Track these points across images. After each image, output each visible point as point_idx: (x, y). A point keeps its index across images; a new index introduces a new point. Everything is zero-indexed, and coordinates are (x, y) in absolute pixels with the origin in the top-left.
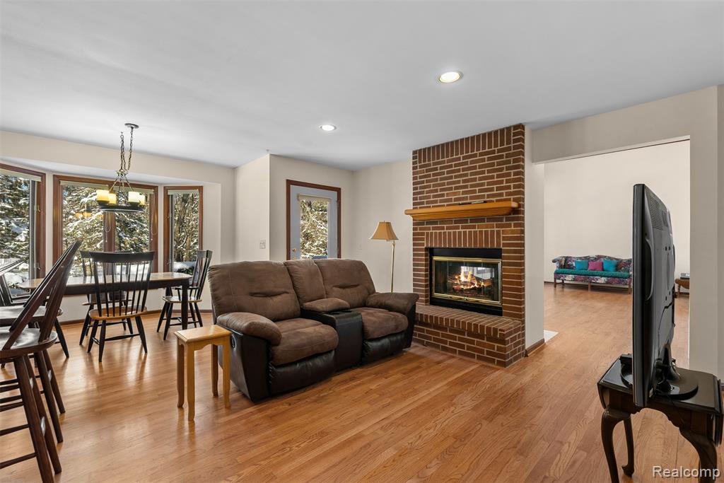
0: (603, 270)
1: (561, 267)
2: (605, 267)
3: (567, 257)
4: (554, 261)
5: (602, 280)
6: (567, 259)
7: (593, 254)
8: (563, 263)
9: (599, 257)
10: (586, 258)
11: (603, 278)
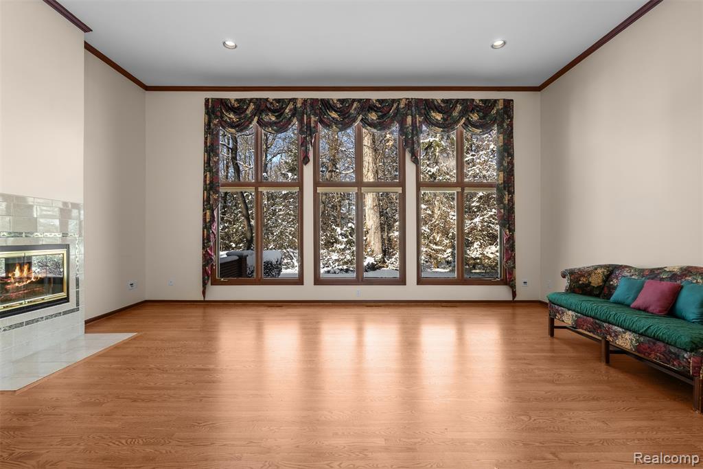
0: (671, 313)
1: (576, 288)
3: (618, 267)
4: (566, 275)
5: (626, 341)
6: (613, 270)
7: (676, 263)
8: (595, 280)
11: (628, 335)
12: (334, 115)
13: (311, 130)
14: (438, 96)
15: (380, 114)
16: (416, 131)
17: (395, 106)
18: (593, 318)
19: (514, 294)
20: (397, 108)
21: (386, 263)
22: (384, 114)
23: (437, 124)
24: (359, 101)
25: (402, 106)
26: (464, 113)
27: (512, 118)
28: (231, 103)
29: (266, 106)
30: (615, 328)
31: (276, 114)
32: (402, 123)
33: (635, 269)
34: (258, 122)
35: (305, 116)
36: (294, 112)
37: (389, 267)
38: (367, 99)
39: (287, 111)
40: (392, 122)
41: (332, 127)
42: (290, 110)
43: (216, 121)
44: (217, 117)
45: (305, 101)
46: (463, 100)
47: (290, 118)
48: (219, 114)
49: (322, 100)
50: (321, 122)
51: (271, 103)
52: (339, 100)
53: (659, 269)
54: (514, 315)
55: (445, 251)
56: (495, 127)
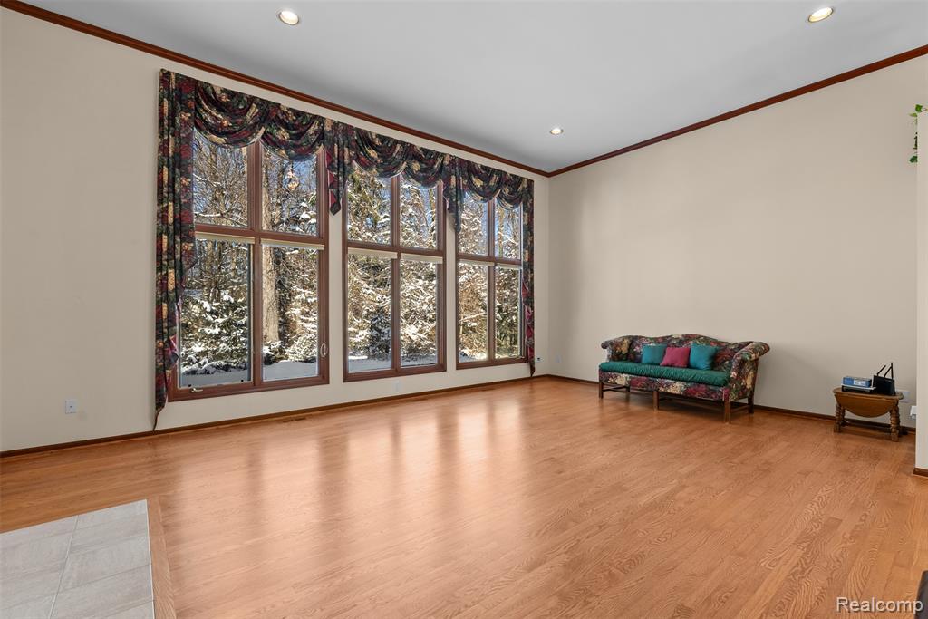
0: (688, 366)
1: (616, 356)
2: (693, 359)
3: (636, 338)
4: (604, 346)
5: (677, 388)
6: (633, 340)
7: (677, 331)
8: (624, 349)
9: (688, 338)
10: (663, 338)
11: (678, 384)
12: (373, 153)
13: (344, 167)
14: (480, 161)
15: (424, 166)
16: (459, 193)
17: (440, 160)
18: (646, 376)
19: (533, 370)
20: (442, 165)
21: (285, 352)
22: (429, 167)
23: (477, 191)
24: (403, 144)
25: (446, 162)
26: (500, 184)
27: (532, 198)
28: (214, 93)
29: (277, 116)
30: (667, 381)
31: (294, 132)
32: (447, 182)
33: (651, 339)
34: (262, 137)
35: (336, 145)
36: (321, 136)
37: (291, 358)
38: (411, 145)
39: (311, 131)
40: (436, 179)
41: (372, 169)
42: (316, 133)
43: (187, 116)
44: (188, 109)
45: (336, 125)
46: (499, 171)
47: (314, 143)
48: (192, 104)
49: (359, 130)
50: (358, 160)
51: (284, 113)
52: (378, 136)
53: (668, 337)
54: (532, 392)
55: (357, 334)
56: (522, 204)
